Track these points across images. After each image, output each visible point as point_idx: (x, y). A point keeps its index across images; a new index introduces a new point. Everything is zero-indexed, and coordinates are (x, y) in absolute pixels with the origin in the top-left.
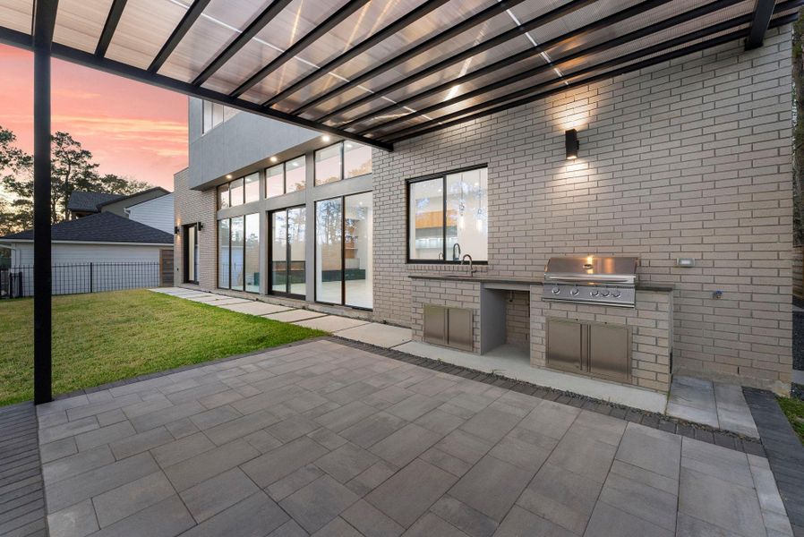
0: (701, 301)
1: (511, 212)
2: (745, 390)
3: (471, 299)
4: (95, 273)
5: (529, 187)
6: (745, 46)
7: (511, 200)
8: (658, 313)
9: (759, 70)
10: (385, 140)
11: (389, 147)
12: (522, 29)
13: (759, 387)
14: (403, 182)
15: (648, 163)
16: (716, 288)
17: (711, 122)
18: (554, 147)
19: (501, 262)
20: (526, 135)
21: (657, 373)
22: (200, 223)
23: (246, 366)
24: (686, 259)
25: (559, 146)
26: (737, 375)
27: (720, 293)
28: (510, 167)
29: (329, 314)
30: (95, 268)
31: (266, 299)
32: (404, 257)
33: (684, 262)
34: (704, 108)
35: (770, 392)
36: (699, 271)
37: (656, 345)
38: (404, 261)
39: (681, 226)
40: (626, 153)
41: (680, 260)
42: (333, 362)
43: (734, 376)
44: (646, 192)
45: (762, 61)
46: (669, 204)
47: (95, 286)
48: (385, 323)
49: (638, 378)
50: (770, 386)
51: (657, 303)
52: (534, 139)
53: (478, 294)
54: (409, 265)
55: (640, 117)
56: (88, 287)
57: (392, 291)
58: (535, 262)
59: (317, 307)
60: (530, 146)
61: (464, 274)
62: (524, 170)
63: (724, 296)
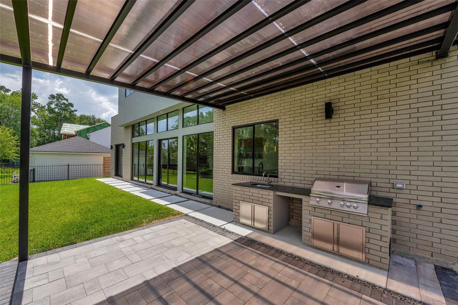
0: (409, 210)
1: (292, 148)
2: (436, 267)
3: (267, 201)
4: (70, 169)
5: (303, 134)
6: (437, 55)
7: (292, 142)
8: (382, 221)
9: (445, 71)
10: (221, 104)
11: (223, 108)
12: (298, 47)
13: (445, 266)
14: (231, 128)
15: (376, 124)
16: (419, 203)
17: (416, 101)
18: (318, 111)
19: (286, 177)
20: (302, 104)
21: (381, 257)
22: (123, 144)
23: (137, 238)
24: (400, 184)
25: (320, 111)
26: (431, 257)
27: (420, 206)
28: (292, 122)
29: (189, 199)
30: (70, 167)
31: (157, 188)
32: (230, 170)
33: (398, 186)
34: (411, 92)
35: (452, 270)
36: (408, 192)
37: (381, 240)
38: (230, 173)
39: (397, 163)
40: (362, 117)
41: (396, 184)
42: (186, 237)
43: (429, 258)
44: (375, 141)
45: (447, 65)
46: (389, 150)
47: (70, 176)
48: (220, 207)
49: (369, 259)
50: (452, 266)
51: (382, 214)
52: (307, 107)
53: (272, 198)
54: (234, 175)
55: (371, 96)
56: (66, 176)
57: (224, 189)
58: (306, 179)
59: (183, 195)
60: (304, 110)
61: (264, 182)
62: (300, 125)
63: (424, 208)
